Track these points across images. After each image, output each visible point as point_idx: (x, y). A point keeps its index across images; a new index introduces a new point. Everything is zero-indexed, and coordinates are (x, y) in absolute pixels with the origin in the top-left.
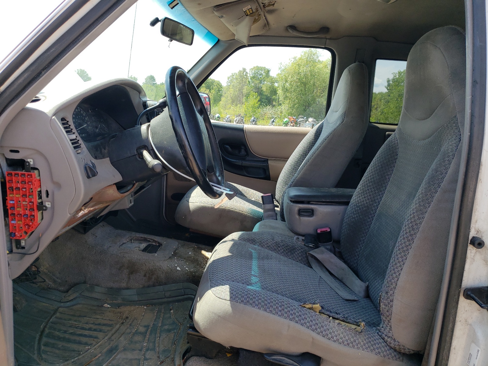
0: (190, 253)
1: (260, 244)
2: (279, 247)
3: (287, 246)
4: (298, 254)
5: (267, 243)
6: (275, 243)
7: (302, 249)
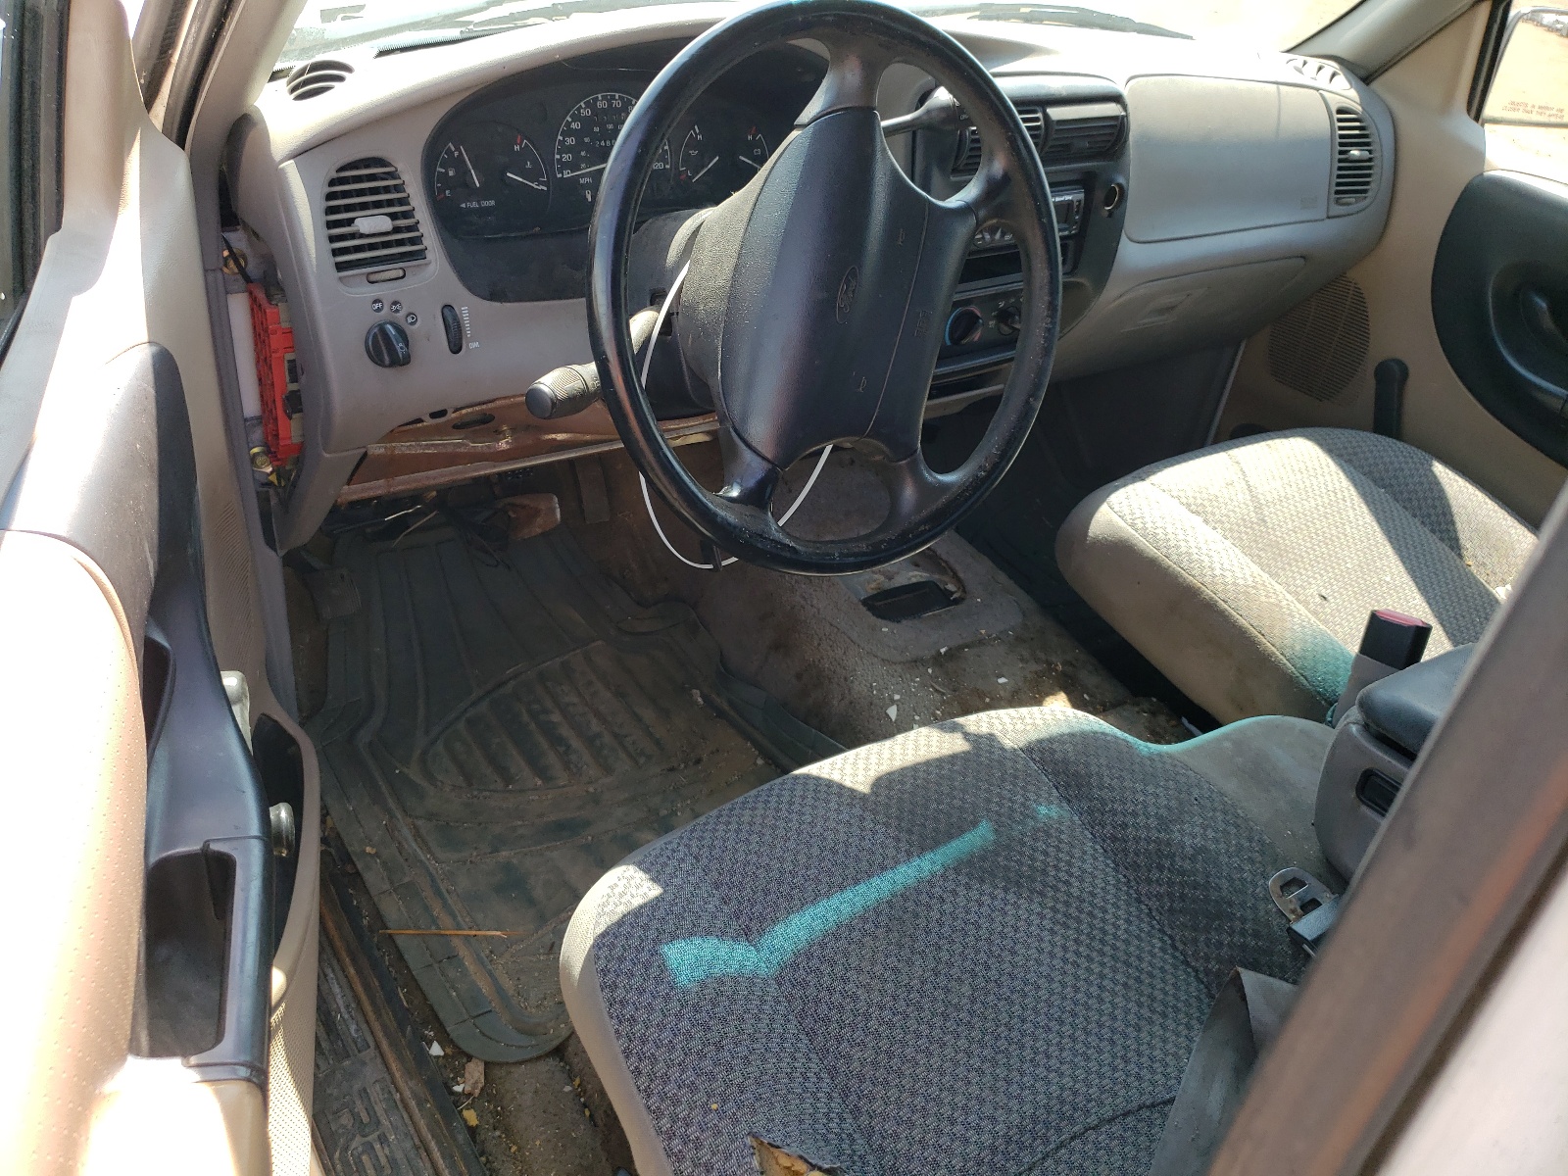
0: (1002, 680)
1: (1090, 812)
2: (1160, 868)
3: (1195, 886)
4: (1220, 944)
5: (1125, 826)
6: (1158, 841)
7: (1256, 935)
